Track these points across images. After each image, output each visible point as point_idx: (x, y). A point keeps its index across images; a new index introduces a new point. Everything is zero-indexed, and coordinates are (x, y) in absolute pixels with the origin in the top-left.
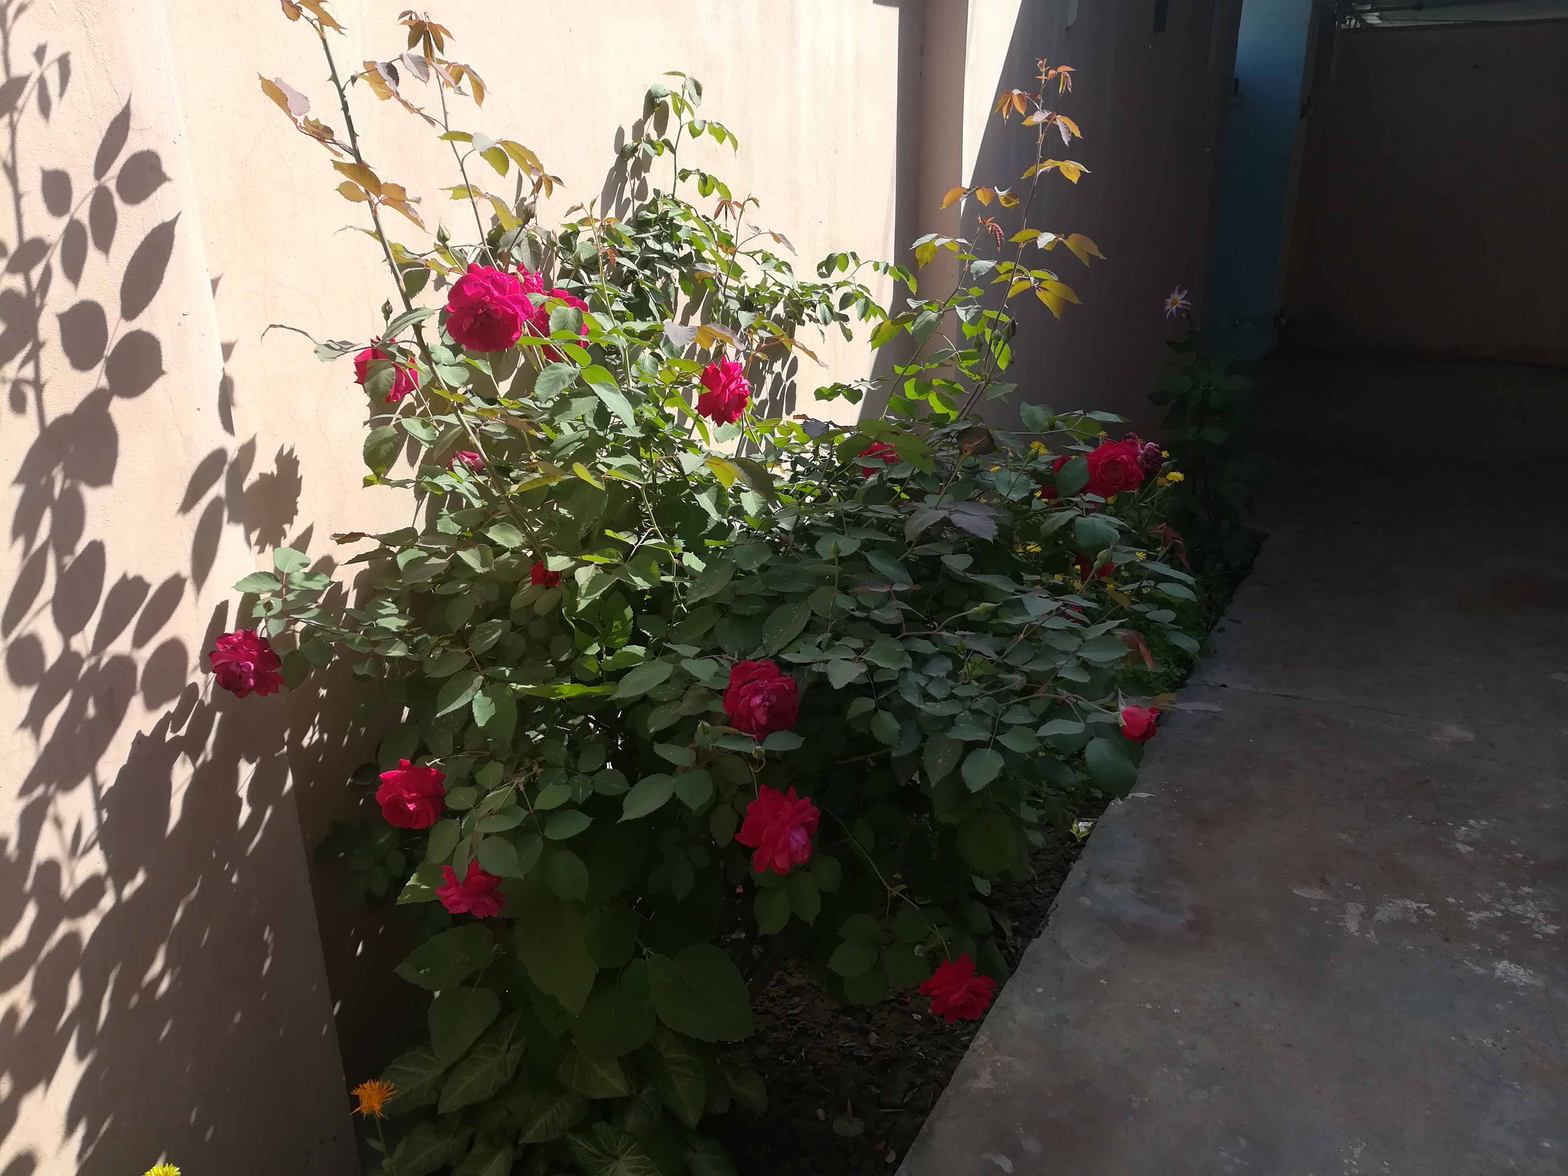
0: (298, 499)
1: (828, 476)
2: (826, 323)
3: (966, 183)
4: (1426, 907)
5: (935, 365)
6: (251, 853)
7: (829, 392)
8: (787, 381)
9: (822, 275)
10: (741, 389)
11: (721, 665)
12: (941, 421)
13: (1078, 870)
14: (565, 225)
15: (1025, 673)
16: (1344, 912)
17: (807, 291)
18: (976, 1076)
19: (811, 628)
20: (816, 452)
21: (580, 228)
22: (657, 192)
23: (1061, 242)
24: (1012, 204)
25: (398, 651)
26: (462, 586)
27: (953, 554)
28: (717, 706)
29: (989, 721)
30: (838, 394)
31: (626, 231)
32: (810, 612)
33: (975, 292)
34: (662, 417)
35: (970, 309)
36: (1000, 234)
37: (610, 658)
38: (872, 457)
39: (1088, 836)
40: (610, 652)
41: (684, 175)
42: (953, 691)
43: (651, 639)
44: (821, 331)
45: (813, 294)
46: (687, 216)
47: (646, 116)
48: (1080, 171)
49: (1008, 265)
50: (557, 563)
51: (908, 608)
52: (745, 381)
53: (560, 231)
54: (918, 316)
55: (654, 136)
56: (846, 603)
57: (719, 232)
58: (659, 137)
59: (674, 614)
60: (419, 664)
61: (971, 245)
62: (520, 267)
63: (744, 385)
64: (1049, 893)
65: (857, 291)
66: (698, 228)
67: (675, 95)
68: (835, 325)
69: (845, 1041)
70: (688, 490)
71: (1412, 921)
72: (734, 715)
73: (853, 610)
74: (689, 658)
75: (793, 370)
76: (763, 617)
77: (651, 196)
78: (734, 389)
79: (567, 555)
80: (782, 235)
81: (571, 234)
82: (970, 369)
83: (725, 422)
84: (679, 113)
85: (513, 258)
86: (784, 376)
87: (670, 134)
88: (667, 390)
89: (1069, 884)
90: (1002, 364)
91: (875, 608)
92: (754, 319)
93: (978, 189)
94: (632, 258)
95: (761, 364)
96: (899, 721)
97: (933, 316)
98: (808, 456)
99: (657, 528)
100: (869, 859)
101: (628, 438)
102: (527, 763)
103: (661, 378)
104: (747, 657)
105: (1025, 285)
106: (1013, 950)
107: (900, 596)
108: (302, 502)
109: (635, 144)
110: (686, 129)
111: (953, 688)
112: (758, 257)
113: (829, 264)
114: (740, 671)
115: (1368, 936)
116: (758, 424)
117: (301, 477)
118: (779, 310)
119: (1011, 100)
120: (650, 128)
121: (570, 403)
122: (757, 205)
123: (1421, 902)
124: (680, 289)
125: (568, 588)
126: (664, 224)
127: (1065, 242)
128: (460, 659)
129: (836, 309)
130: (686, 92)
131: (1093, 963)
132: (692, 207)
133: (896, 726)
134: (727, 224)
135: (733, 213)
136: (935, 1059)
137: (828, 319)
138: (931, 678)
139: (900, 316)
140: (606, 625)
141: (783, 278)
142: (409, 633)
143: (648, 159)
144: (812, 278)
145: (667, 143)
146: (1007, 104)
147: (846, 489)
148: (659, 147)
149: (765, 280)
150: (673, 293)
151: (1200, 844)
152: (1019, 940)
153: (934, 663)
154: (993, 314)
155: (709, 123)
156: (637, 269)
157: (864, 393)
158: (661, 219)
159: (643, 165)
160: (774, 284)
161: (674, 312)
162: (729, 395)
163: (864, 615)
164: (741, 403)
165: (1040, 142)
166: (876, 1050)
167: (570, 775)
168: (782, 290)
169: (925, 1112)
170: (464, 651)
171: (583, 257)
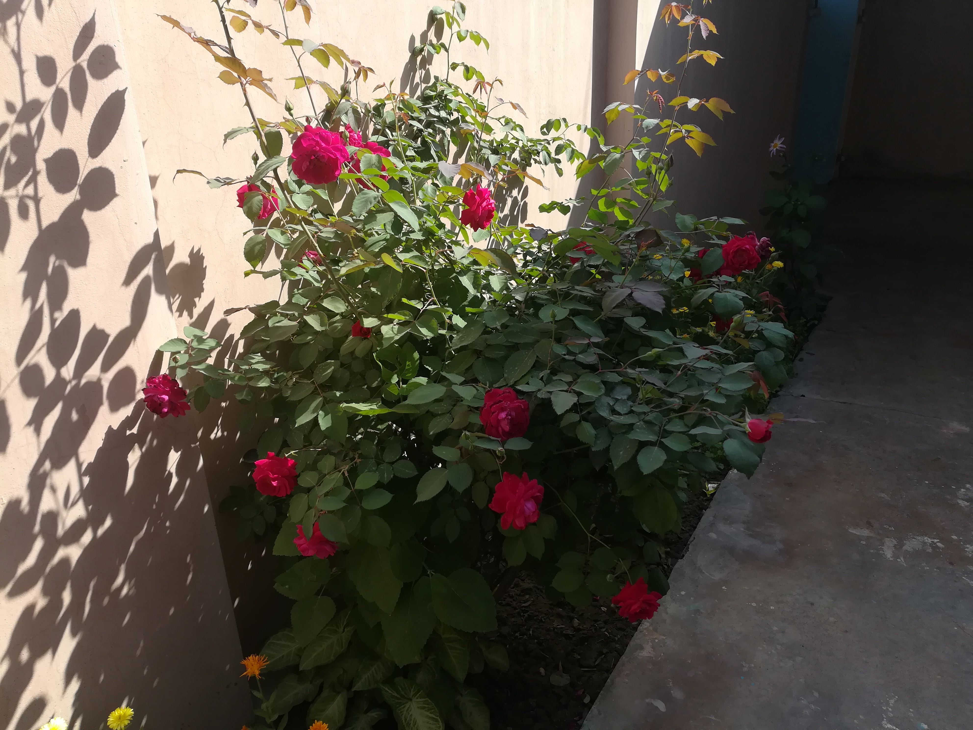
0: (204, 282)
1: (548, 263)
2: (546, 164)
3: (639, 66)
4: (938, 542)
5: (619, 189)
6: (177, 509)
7: (548, 207)
8: (521, 201)
9: (544, 134)
10: (490, 206)
11: (477, 390)
12: (623, 226)
13: (708, 515)
14: (376, 100)
15: (682, 398)
16: (883, 544)
17: (534, 143)
18: (642, 648)
19: (538, 366)
20: (539, 248)
21: (386, 102)
22: (436, 78)
23: (703, 104)
24: (670, 81)
25: (264, 383)
26: (310, 337)
27: (632, 316)
28: (476, 419)
29: (657, 428)
30: (554, 208)
31: (416, 104)
32: (535, 356)
33: (645, 140)
34: (437, 226)
35: (642, 151)
36: (662, 101)
37: (405, 386)
38: (576, 250)
39: (715, 493)
40: (405, 382)
41: (454, 66)
42: (632, 408)
43: (432, 372)
44: (542, 169)
45: (538, 145)
46: (456, 94)
47: (429, 28)
48: (717, 57)
49: (668, 122)
50: (369, 322)
51: (602, 352)
52: (492, 201)
53: (373, 104)
54: (607, 156)
55: (435, 41)
56: (559, 350)
57: (477, 104)
58: (438, 41)
59: (446, 355)
60: (280, 390)
61: (642, 109)
62: (347, 127)
63: (492, 203)
64: (689, 530)
65: (567, 143)
66: (464, 102)
67: (448, 14)
68: (551, 166)
69: (557, 624)
70: (455, 274)
71: (928, 551)
72: (487, 425)
73: (565, 355)
74: (457, 384)
75: (525, 194)
76: (506, 358)
77: (432, 80)
78: (485, 207)
79: (375, 317)
80: (518, 104)
81: (380, 105)
82: (643, 191)
83: (479, 228)
84: (450, 26)
85: (343, 122)
86: (519, 198)
87: (445, 39)
88: (441, 208)
89: (702, 524)
90: (663, 188)
91: (579, 353)
92: (499, 160)
93: (648, 71)
94: (420, 121)
95: (504, 191)
96: (595, 428)
97: (618, 156)
98: (535, 250)
99: (435, 298)
100: (575, 516)
101: (414, 240)
102: (351, 454)
103: (439, 199)
104: (494, 385)
105: (679, 135)
106: (666, 567)
107: (596, 345)
108: (207, 283)
109: (422, 46)
110: (455, 36)
111: (632, 407)
112: (503, 121)
113: (549, 126)
114: (490, 395)
115: (899, 560)
116: (501, 229)
117: (206, 267)
118: (516, 155)
119: (671, 10)
120: (431, 36)
121: (376, 217)
122: (502, 84)
123: (934, 539)
124: (451, 142)
125: (377, 339)
126: (441, 99)
127: (706, 104)
128: (308, 387)
129: (553, 155)
130: (455, 11)
131: (717, 576)
132: (459, 88)
133: (593, 432)
134: (481, 97)
135: (485, 90)
136: (615, 636)
137: (547, 162)
138: (617, 400)
139: (595, 156)
140: (402, 364)
141: (517, 134)
142: (272, 371)
143: (431, 56)
144: (537, 135)
145: (443, 45)
146: (668, 13)
147: (559, 272)
148: (438, 48)
149: (507, 136)
150: (446, 144)
151: (788, 499)
152: (670, 560)
153: (618, 389)
154: (657, 155)
155: (470, 32)
156: (423, 128)
157: (571, 207)
158: (439, 96)
159: (427, 61)
160: (512, 139)
161: (447, 156)
162: (482, 211)
163: (572, 358)
164: (490, 216)
165: (690, 38)
166: (577, 630)
167: (378, 464)
168: (517, 143)
169: (609, 671)
170: (309, 382)
171: (388, 120)
